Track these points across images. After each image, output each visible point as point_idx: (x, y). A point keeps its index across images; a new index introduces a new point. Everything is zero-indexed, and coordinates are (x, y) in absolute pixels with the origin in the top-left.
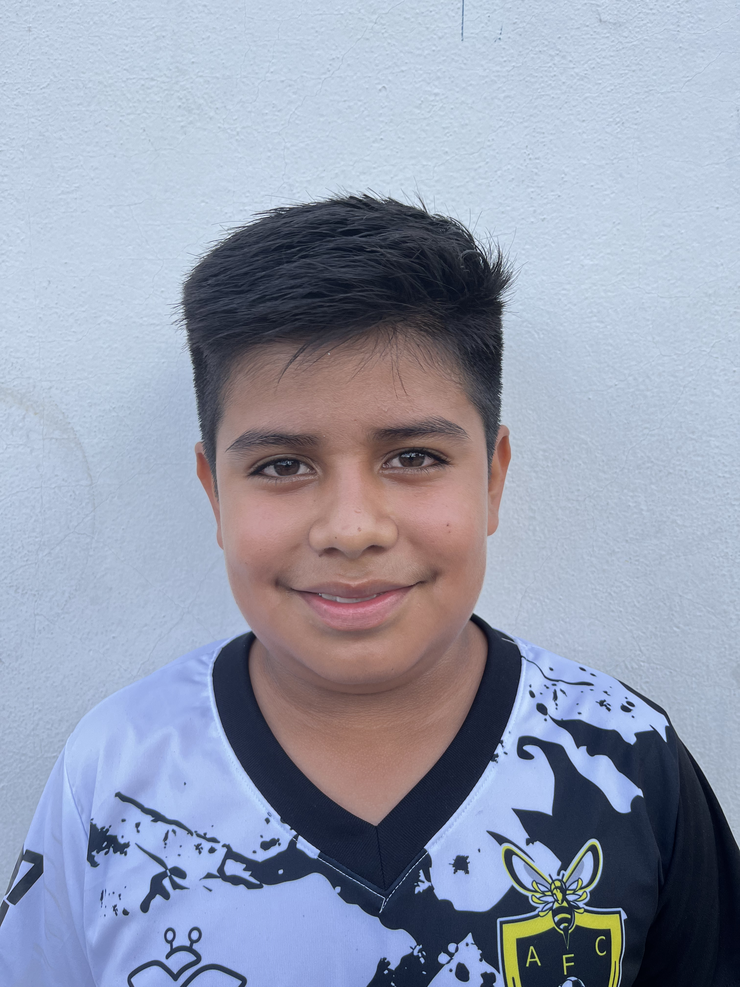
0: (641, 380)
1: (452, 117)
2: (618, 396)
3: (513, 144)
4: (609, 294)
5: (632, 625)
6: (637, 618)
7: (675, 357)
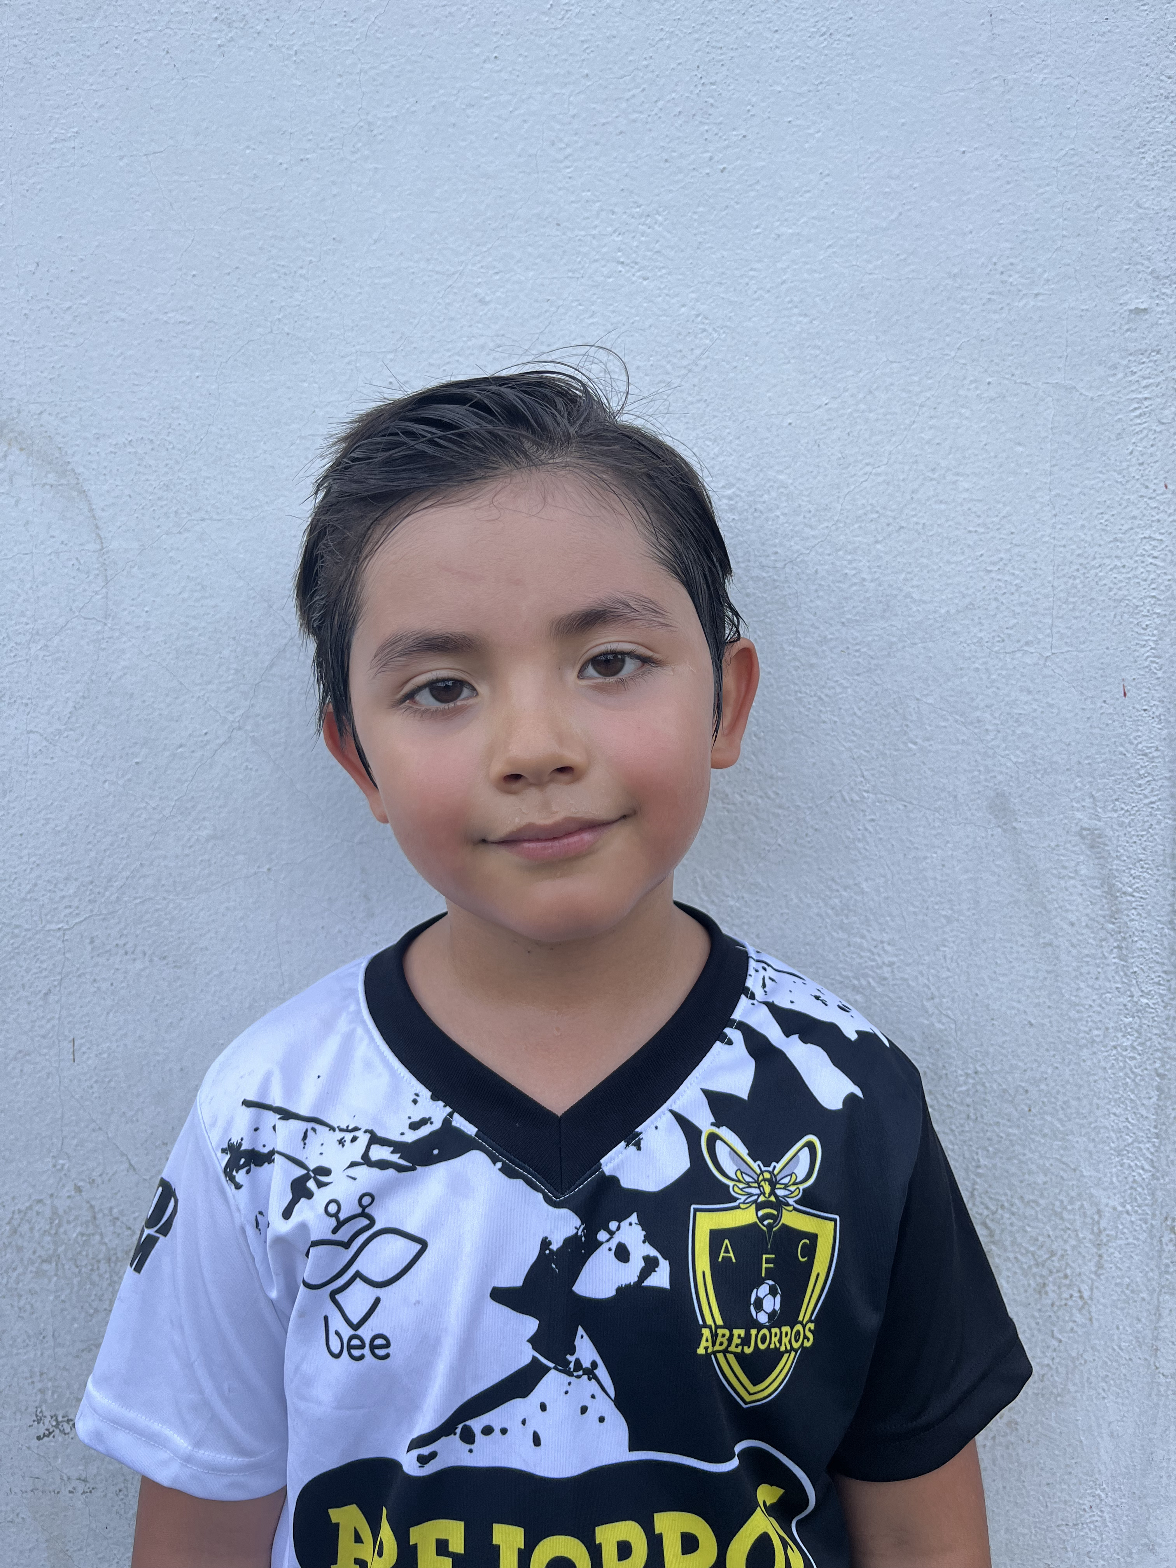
0: (861, 396)
1: (593, 26)
2: (829, 420)
3: (679, 64)
4: (816, 275)
5: (852, 741)
6: (857, 731)
7: (907, 363)
